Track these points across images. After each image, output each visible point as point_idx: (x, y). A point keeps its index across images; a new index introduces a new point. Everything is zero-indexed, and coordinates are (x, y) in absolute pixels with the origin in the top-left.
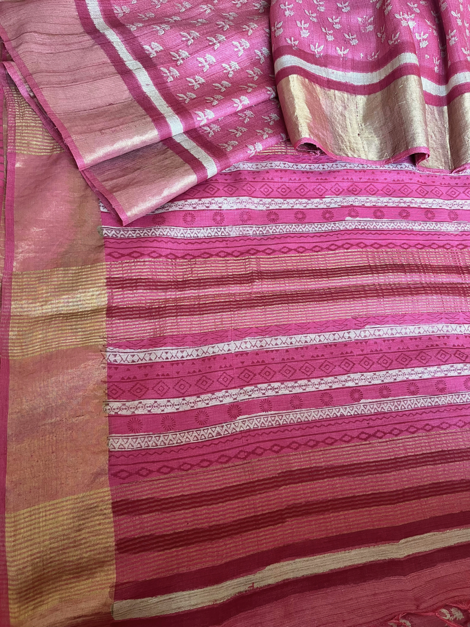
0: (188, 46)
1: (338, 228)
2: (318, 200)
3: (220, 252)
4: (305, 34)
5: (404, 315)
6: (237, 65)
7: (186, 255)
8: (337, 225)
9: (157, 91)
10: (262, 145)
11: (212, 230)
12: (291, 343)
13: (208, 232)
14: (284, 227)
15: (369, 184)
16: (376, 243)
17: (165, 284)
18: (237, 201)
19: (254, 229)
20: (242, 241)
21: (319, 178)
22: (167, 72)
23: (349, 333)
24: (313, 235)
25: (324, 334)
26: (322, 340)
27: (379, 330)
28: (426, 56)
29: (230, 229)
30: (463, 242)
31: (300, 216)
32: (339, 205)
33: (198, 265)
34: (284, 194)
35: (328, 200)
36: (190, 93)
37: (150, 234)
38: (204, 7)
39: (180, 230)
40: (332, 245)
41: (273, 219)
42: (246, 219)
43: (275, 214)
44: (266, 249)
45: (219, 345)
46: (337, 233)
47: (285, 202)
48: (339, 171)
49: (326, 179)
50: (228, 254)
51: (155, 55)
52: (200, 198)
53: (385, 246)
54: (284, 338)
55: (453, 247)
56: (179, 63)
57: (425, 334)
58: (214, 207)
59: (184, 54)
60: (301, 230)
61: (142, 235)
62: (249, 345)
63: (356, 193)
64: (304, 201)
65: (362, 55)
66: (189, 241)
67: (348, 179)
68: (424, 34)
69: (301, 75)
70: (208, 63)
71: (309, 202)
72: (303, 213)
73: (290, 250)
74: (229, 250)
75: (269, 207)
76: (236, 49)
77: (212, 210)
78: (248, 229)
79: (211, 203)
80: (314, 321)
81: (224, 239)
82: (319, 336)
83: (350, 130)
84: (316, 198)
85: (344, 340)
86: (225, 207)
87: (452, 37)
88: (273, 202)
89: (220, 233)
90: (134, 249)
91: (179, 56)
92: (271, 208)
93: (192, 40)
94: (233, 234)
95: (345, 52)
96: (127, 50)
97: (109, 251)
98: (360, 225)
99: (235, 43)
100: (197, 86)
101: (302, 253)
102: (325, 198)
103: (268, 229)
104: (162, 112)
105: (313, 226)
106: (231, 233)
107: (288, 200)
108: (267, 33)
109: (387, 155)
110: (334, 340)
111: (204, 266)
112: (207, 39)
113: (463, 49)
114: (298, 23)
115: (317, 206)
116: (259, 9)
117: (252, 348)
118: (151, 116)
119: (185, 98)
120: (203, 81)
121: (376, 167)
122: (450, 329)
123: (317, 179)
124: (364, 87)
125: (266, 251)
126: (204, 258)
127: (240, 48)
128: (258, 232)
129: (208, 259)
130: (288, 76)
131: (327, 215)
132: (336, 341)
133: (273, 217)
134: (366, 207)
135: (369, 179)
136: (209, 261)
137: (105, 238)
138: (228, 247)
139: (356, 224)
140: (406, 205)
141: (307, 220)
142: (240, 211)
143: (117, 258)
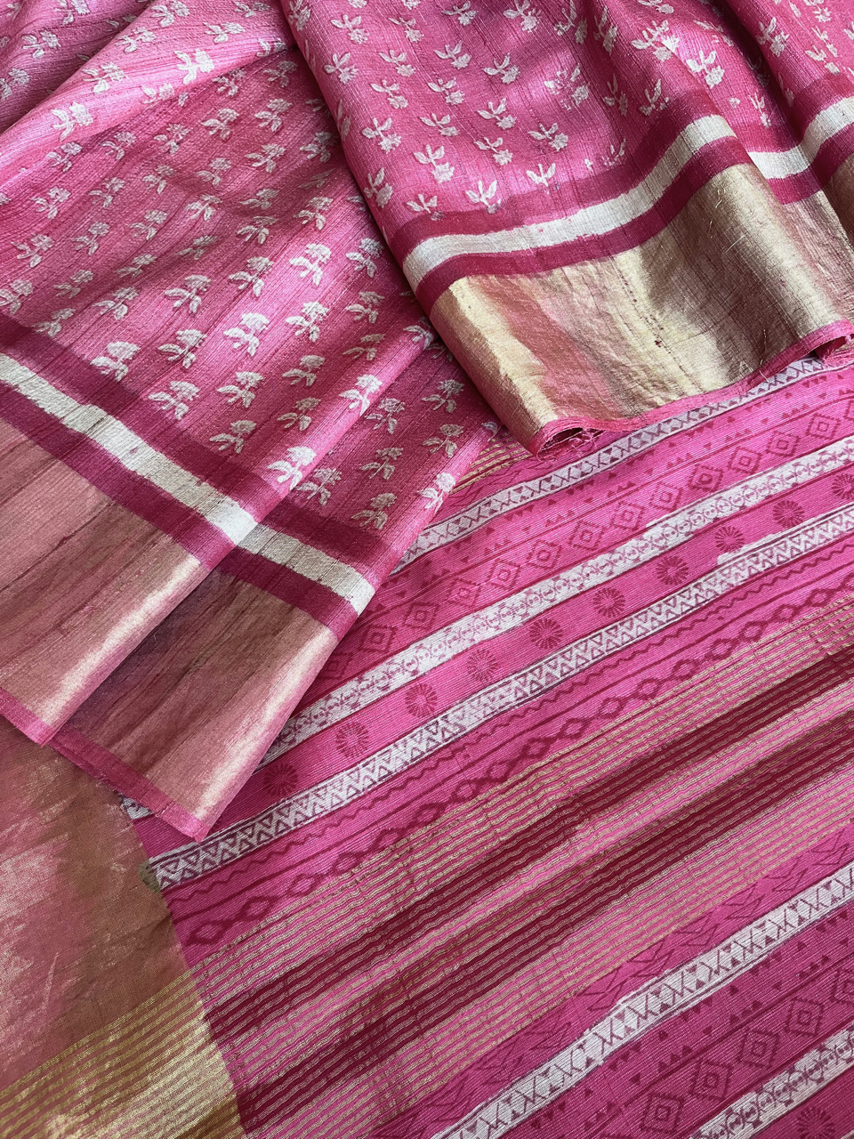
0: (192, 315)
1: (710, 595)
2: (633, 542)
3: (458, 789)
4: (444, 174)
6: (320, 306)
7: (379, 839)
8: (705, 586)
9: (161, 456)
10: (453, 474)
11: (418, 737)
12: (735, 962)
13: (409, 750)
14: (582, 647)
15: (734, 448)
16: (815, 592)
18: (448, 638)
19: (515, 684)
20: (499, 731)
21: (614, 488)
22: (167, 397)
24: (660, 636)
25: (801, 896)
26: (805, 915)
28: (732, 100)
29: (459, 713)
31: (608, 602)
32: (687, 534)
33: (421, 849)
34: (549, 564)
35: (655, 533)
36: (239, 423)
37: (272, 831)
38: (197, 205)
40: (717, 642)
41: (550, 639)
42: (485, 668)
43: (549, 623)
44: (565, 727)
45: (556, 1060)
46: (712, 608)
47: (559, 583)
48: (651, 452)
49: (631, 485)
50: (481, 783)
51: (126, 371)
52: (359, 675)
53: (839, 589)
54: (710, 959)
56: (187, 363)
58: (401, 679)
59: (191, 335)
60: (626, 638)
63: (712, 485)
64: (602, 559)
65: (588, 163)
66: (375, 794)
67: (679, 461)
68: (706, 55)
69: (476, 273)
70: (253, 332)
71: (616, 556)
72: (613, 592)
73: (622, 702)
74: (477, 772)
75: (526, 614)
76: (303, 274)
77: (397, 690)
78: (502, 691)
79: (389, 675)
80: (765, 872)
81: (454, 748)
82: (793, 907)
83: (632, 341)
84: (625, 540)
86: (425, 666)
87: (773, 36)
88: (532, 597)
89: (438, 738)
90: (249, 895)
91: (182, 346)
92: (533, 612)
93: (198, 298)
94: (470, 723)
95: (550, 173)
96: (57, 388)
97: (187, 928)
98: (757, 563)
99: (295, 261)
100: (248, 398)
101: (653, 696)
102: (646, 530)
103: (546, 669)
104: (190, 504)
105: (651, 614)
106: (464, 723)
107: (563, 575)
108: (358, 205)
109: (745, 367)
110: (834, 900)
111: (434, 846)
112: (230, 281)
113: (809, 52)
114: (420, 156)
115: (638, 559)
116: (319, 155)
117: (646, 1024)
118: (167, 531)
119: (232, 439)
120: (258, 377)
121: (733, 403)
123: (610, 494)
124: (623, 230)
125: (568, 732)
126: (426, 824)
127: (311, 266)
128: (527, 690)
129: (438, 822)
130: (446, 288)
131: (671, 572)
132: (840, 903)
133: (547, 633)
134: (753, 509)
135: (728, 439)
136: (442, 826)
137: (166, 893)
138: (472, 765)
139: (748, 563)
140: (839, 464)
141: (628, 607)
142: (464, 659)
143: (215, 940)
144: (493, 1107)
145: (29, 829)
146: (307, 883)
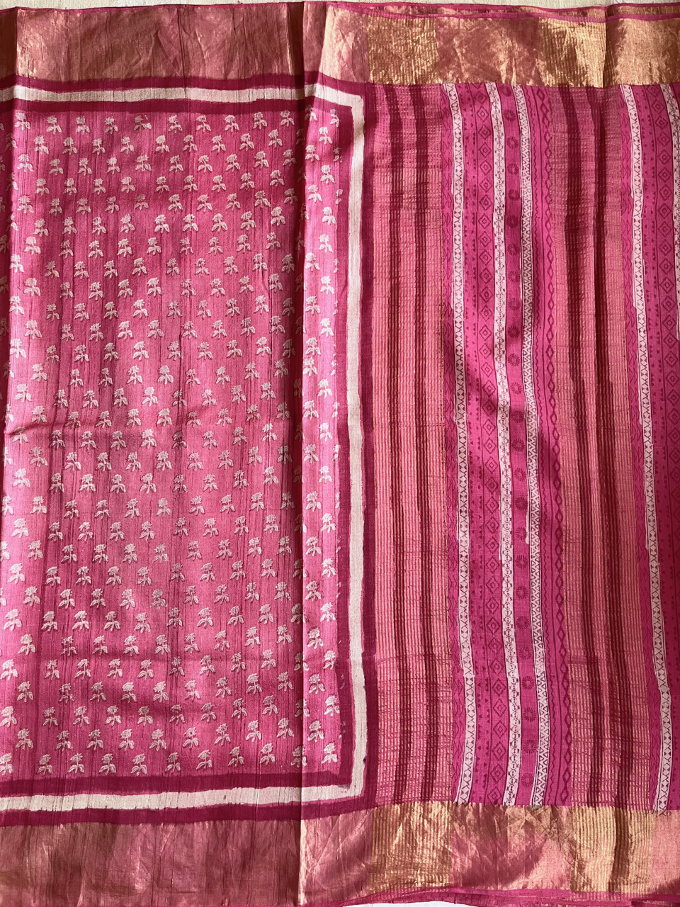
1: (538, 555)
2: (504, 569)
3: (564, 686)
5: (637, 506)
7: (567, 723)
8: (534, 555)
11: (540, 690)
12: (660, 628)
13: (542, 696)
14: (534, 613)
15: (485, 507)
16: (556, 517)
17: (597, 749)
18: (510, 661)
19: (537, 645)
20: (551, 660)
21: (480, 564)
23: (652, 567)
24: (544, 583)
25: (651, 592)
26: (657, 595)
27: (651, 535)
29: (538, 671)
30: (549, 415)
31: (522, 593)
32: (511, 547)
33: (577, 711)
34: (497, 605)
35: (504, 558)
37: (545, 758)
39: (542, 726)
40: (556, 564)
41: (525, 623)
42: (527, 653)
43: (520, 619)
44: (559, 637)
45: (662, 702)
46: (543, 557)
47: (506, 606)
49: (481, 557)
50: (565, 677)
52: (509, 700)
53: (559, 507)
54: (655, 635)
55: (555, 429)
57: (653, 486)
58: (517, 687)
60: (538, 595)
61: (545, 766)
62: (662, 672)
63: (497, 525)
64: (504, 585)
66: (552, 716)
67: (481, 532)
71: (506, 579)
72: (519, 588)
73: (560, 611)
74: (561, 676)
75: (512, 625)
77: (520, 690)
78: (538, 652)
79: (514, 690)
81: (549, 678)
82: (653, 598)
84: (501, 572)
85: (658, 573)
86: (516, 675)
88: (506, 620)
89: (543, 683)
90: (561, 777)
92: (512, 623)
94: (543, 669)
97: (559, 801)
98: (535, 530)
101: (563, 599)
102: (501, 561)
103: (536, 631)
105: (534, 581)
106: (541, 671)
107: (504, 603)
111: (578, 706)
115: (511, 571)
117: (664, 668)
123: (481, 567)
125: (561, 637)
126: (570, 704)
128: (540, 642)
129: (571, 699)
131: (522, 563)
132: (659, 582)
133: (523, 623)
134: (513, 517)
135: (480, 507)
136: (573, 699)
137: (544, 804)
138: (557, 676)
139: (533, 533)
140: (510, 470)
141: (527, 586)
142: (520, 659)
143: (568, 794)
144: (663, 728)
145: (501, 843)
146: (568, 756)
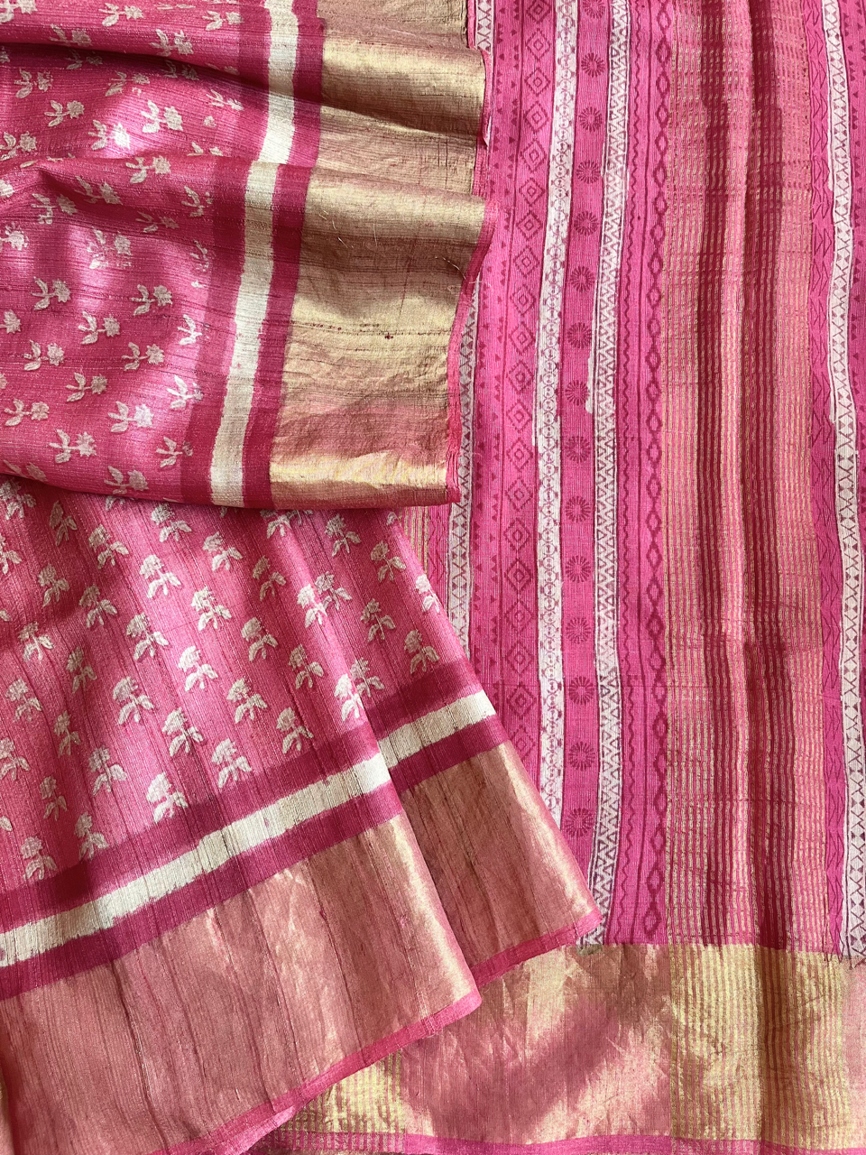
0: (155, 710)
1: (611, 434)
2: (541, 463)
3: (656, 697)
4: (144, 416)
5: (812, 339)
6: (201, 593)
7: (658, 770)
8: (603, 434)
9: (281, 801)
10: (419, 574)
11: (605, 706)
12: (857, 578)
13: (610, 717)
14: (601, 550)
15: (508, 340)
16: (647, 360)
17: (720, 821)
18: (547, 647)
19: (602, 614)
20: (629, 644)
21: (494, 452)
22: (226, 771)
23: (840, 458)
24: (622, 490)
27: (840, 396)
28: (206, 122)
29: (603, 666)
30: (652, 167)
31: (577, 509)
32: (556, 420)
33: (681, 744)
34: (526, 535)
35: (542, 443)
36: (280, 720)
37: (611, 845)
38: (29, 648)
39: (605, 778)
40: (648, 452)
41: (583, 569)
42: (581, 629)
43: (572, 561)
44: (651, 598)
45: (845, 727)
46: (622, 440)
47: (544, 536)
48: (479, 406)
49: (498, 438)
50: (659, 678)
51: (181, 795)
52: (540, 728)
53: (654, 341)
55: (660, 194)
56: (198, 738)
57: (846, 306)
58: (559, 700)
59: (173, 721)
60: (611, 514)
61: (609, 862)
62: (851, 666)
63: (528, 377)
64: (542, 494)
65: (195, 284)
66: (627, 758)
67: (497, 387)
68: (148, 110)
69: (269, 451)
70: (197, 665)
71: (545, 483)
72: (572, 501)
73: (654, 545)
74: (651, 676)
75: (557, 574)
76: (166, 591)
77: (565, 706)
78: (603, 627)
79: (553, 707)
80: (811, 524)
81: (626, 682)
83: (375, 355)
84: (537, 468)
85: (854, 471)
86: (558, 676)
88: (546, 563)
89: (613, 690)
90: (643, 881)
91: (178, 734)
92: (558, 569)
93: (142, 697)
94: (613, 662)
95: (192, 325)
96: (168, 861)
97: (639, 934)
98: (605, 385)
99: (151, 593)
100: (256, 700)
101: (660, 522)
102: (536, 447)
103: (603, 585)
104: (345, 799)
105: (602, 486)
106: (611, 666)
107: (540, 529)
108: (116, 503)
109: (454, 288)
111: (684, 733)
112: (140, 660)
113: (209, 27)
114: (115, 428)
115: (556, 468)
116: (25, 506)
117: (856, 659)
118: (362, 829)
119: (295, 735)
120: (240, 683)
121: (472, 315)
122: (843, 254)
123: (497, 457)
124: (273, 297)
125: (655, 597)
126: (666, 732)
127: (161, 581)
128: (610, 608)
129: (669, 722)
130: (269, 483)
131: (578, 450)
133: (578, 568)
134: (562, 359)
135: (500, 338)
136: (674, 722)
137: (607, 942)
138: (643, 677)
139: (602, 391)
140: (561, 271)
141: (587, 497)
142: (567, 642)
143: (659, 919)
144: (850, 782)
145: (512, 1028)
146: (659, 837)
